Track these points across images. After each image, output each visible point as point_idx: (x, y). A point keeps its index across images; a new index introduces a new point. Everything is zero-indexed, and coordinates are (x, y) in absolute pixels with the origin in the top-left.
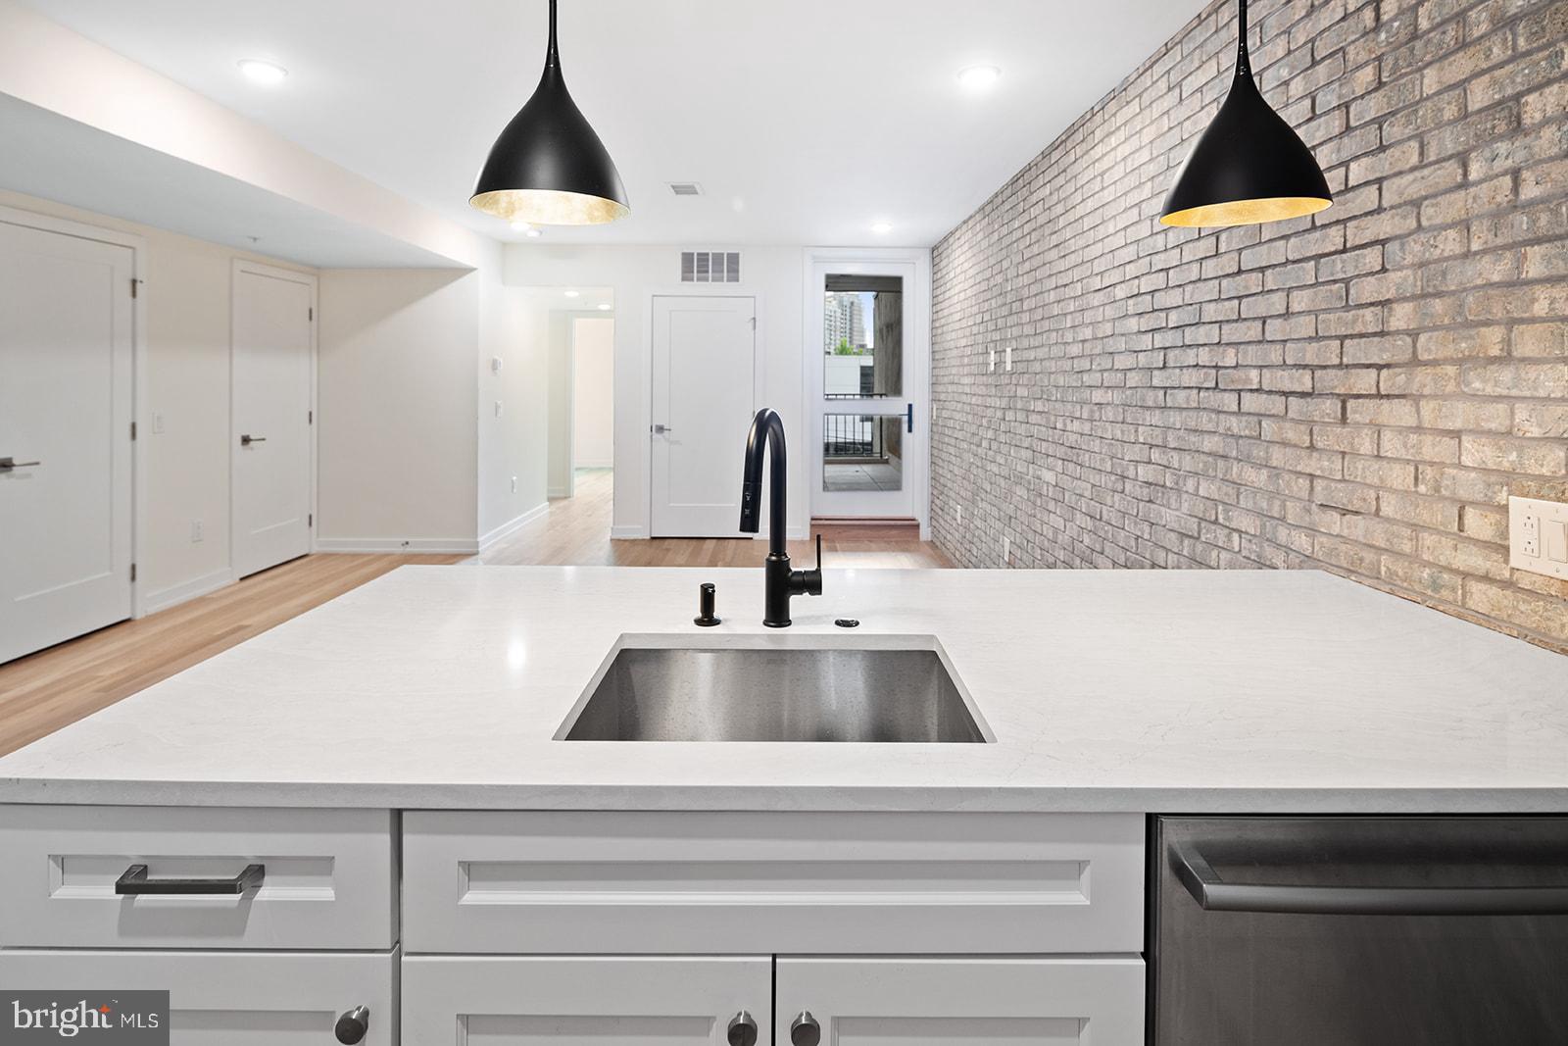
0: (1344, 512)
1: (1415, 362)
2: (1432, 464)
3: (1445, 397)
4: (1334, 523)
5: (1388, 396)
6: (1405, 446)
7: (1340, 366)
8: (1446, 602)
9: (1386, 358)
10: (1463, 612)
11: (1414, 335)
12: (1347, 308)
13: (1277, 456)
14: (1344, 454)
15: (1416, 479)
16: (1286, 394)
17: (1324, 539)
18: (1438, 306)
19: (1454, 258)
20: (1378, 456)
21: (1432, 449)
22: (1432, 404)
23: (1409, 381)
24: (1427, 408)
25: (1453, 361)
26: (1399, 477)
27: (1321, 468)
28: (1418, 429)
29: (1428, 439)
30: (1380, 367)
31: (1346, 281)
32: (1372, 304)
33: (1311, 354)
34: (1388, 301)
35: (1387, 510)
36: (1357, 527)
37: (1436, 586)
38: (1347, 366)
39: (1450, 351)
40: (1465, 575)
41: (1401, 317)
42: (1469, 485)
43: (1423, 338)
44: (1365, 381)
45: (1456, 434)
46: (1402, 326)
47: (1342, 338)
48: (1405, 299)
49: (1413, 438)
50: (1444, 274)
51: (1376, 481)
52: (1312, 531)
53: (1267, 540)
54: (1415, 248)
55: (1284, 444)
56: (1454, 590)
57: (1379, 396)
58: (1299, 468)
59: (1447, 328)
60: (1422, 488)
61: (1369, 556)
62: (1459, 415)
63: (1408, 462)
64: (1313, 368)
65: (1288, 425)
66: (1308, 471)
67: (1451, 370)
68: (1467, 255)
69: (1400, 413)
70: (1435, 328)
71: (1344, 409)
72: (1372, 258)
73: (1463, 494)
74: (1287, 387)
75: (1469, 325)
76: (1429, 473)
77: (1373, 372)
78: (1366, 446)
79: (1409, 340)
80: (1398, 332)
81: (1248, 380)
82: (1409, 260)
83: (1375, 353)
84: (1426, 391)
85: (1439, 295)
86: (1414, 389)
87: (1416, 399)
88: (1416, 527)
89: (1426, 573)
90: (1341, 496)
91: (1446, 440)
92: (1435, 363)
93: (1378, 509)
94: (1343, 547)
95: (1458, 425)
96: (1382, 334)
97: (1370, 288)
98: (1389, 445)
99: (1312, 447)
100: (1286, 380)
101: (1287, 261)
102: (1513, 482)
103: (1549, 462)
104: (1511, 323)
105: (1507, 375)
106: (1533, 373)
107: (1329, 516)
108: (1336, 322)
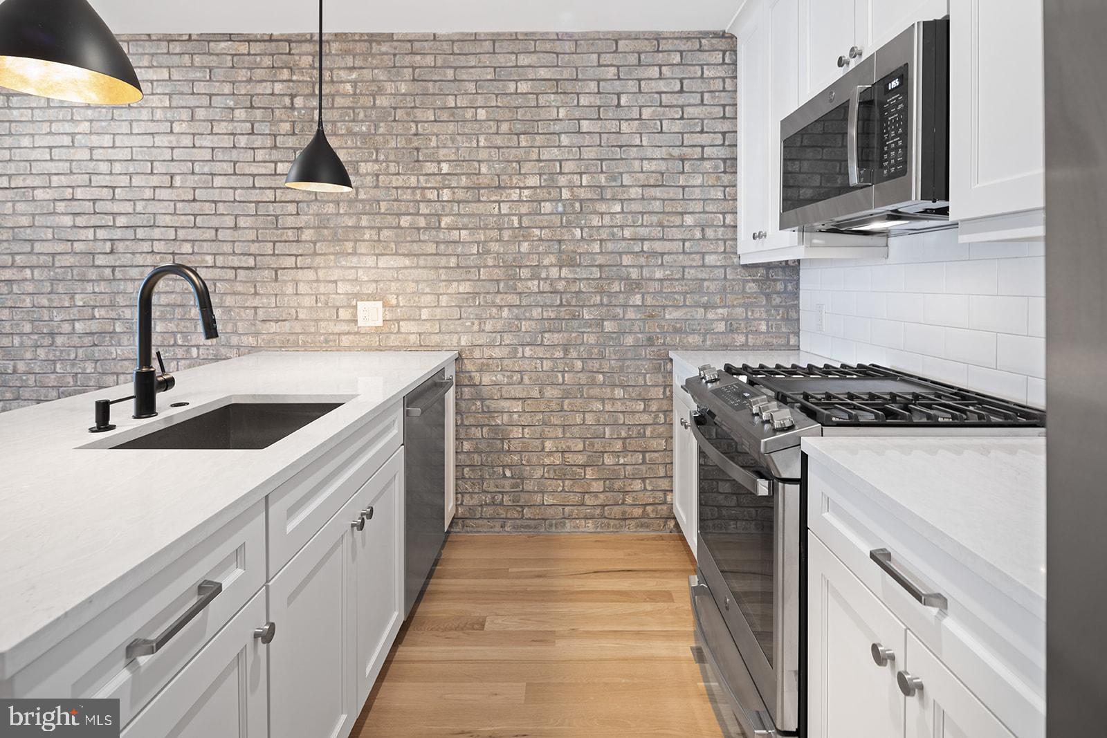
0: (277, 321)
1: (315, 254)
2: (324, 294)
3: (330, 268)
4: (273, 327)
5: (301, 268)
6: (311, 288)
7: (274, 255)
8: (331, 347)
9: (300, 252)
10: (339, 349)
11: (315, 243)
12: (277, 228)
14: (276, 295)
15: (317, 301)
16: (235, 269)
17: (265, 336)
18: (326, 232)
19: (332, 214)
20: (297, 294)
21: (323, 288)
22: (323, 271)
23: (312, 262)
24: (321, 273)
25: (333, 254)
26: (308, 301)
27: (262, 303)
28: (318, 281)
29: (322, 285)
30: (297, 256)
31: (277, 217)
32: (292, 228)
33: (254, 248)
34: (301, 228)
35: (301, 316)
36: (286, 326)
37: (326, 341)
38: (277, 255)
39: (332, 250)
40: (339, 334)
41: (307, 235)
42: (339, 300)
43: (318, 245)
44: (290, 262)
45: (335, 282)
46: (308, 238)
47: (274, 242)
48: (310, 228)
49: (315, 285)
50: (328, 220)
51: (296, 305)
52: (257, 334)
53: (223, 345)
54: (314, 207)
55: (235, 294)
56: (335, 341)
57: (297, 268)
58: (246, 305)
59: (330, 241)
60: (319, 305)
61: (292, 338)
62: (336, 274)
63: (312, 294)
64: (255, 256)
65: (238, 284)
66: (253, 305)
67: (332, 257)
68: (338, 214)
69: (310, 275)
70: (324, 241)
71: (276, 274)
72: (292, 208)
73: (338, 304)
74: (236, 264)
75: (339, 240)
76: (323, 298)
77: (294, 258)
78: (290, 289)
79: (312, 245)
80: (306, 241)
81: (203, 261)
82: (311, 212)
83: (294, 249)
84: (321, 265)
85: (326, 228)
86: (315, 265)
87: (316, 269)
88: (316, 321)
89: (322, 338)
90: (275, 314)
91: (330, 284)
92: (324, 254)
93: (297, 316)
94: (278, 337)
95: (336, 278)
96: (298, 241)
97: (290, 221)
98: (303, 288)
99: (256, 293)
100: (235, 261)
101: (235, 201)
102: (359, 296)
103: (371, 288)
104: (356, 241)
105: (355, 259)
106: (364, 258)
107: (268, 325)
108: (270, 234)
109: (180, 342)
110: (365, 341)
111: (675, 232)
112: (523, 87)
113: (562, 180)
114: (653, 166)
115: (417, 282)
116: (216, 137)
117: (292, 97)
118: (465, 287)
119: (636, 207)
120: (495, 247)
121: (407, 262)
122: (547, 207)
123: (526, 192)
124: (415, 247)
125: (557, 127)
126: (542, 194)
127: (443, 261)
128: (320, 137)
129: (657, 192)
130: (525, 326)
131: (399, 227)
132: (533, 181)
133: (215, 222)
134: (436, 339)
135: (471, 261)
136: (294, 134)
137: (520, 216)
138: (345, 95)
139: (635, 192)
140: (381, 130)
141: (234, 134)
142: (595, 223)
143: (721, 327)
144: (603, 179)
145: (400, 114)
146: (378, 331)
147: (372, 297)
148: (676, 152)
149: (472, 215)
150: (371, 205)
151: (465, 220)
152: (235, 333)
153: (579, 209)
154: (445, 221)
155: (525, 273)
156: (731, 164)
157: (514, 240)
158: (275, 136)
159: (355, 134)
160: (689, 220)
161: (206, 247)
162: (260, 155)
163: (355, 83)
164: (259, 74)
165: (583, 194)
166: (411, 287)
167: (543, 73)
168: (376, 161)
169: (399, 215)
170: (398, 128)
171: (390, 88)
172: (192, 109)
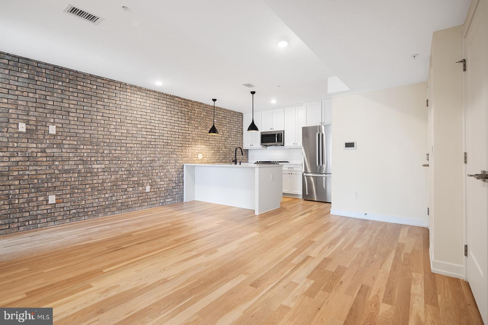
1: (192, 144)
4: (185, 159)
5: (189, 147)
7: (185, 144)
12: (186, 138)
13: (177, 153)
14: (185, 152)
16: (178, 146)
17: (184, 161)
18: (193, 140)
24: (193, 148)
26: (190, 154)
27: (183, 154)
28: (192, 150)
31: (185, 136)
32: (188, 139)
33: (182, 142)
36: (187, 159)
37: (193, 162)
39: (194, 143)
40: (196, 160)
41: (191, 140)
42: (195, 153)
44: (187, 145)
45: (195, 150)
52: (182, 160)
53: (176, 163)
54: (192, 134)
56: (195, 162)
58: (180, 154)
61: (188, 161)
62: (195, 148)
64: (182, 144)
65: (179, 150)
67: (194, 145)
68: (195, 136)
69: (191, 148)
71: (186, 148)
72: (188, 134)
73: (195, 154)
76: (193, 153)
78: (188, 151)
79: (191, 142)
81: (173, 144)
82: (191, 136)
83: (188, 143)
86: (192, 146)
88: (192, 158)
90: (185, 156)
93: (189, 157)
94: (186, 161)
96: (189, 141)
97: (188, 137)
98: (190, 151)
99: (182, 152)
100: (179, 145)
101: (178, 132)
102: (198, 153)
103: (200, 151)
104: (198, 142)
105: (198, 146)
106: (199, 145)
107: (184, 158)
108: (184, 140)
109: (168, 162)
110: (199, 161)
111: (237, 144)
112: (220, 117)
113: (225, 134)
114: (234, 133)
115: (206, 150)
116: (175, 118)
117: (188, 112)
118: (213, 152)
119: (233, 139)
120: (217, 144)
121: (205, 146)
122: (223, 138)
123: (221, 135)
124: (206, 144)
125: (224, 125)
126: (222, 136)
127: (210, 147)
128: (214, 125)
129: (235, 137)
130: (220, 159)
131: (204, 140)
132: (221, 133)
133: (175, 136)
134: (209, 161)
135: (214, 147)
136: (188, 120)
137: (220, 139)
138: (196, 113)
139: (233, 137)
140: (202, 121)
141: (178, 118)
142: (228, 141)
143: (241, 159)
144: (229, 134)
145: (204, 118)
146: (201, 160)
147: (201, 153)
148: (237, 131)
149: (214, 139)
151: (213, 139)
152: (178, 160)
153: (227, 139)
154: (210, 139)
155: (220, 149)
156: (242, 133)
157: (219, 144)
158: (185, 119)
159: (198, 121)
160: (238, 142)
161: (174, 141)
162: (183, 123)
163: (198, 111)
164: (183, 106)
165: (227, 136)
166: (206, 151)
167: (223, 115)
168: (201, 127)
169: (204, 138)
170: (204, 121)
171: (203, 113)
172: (171, 111)
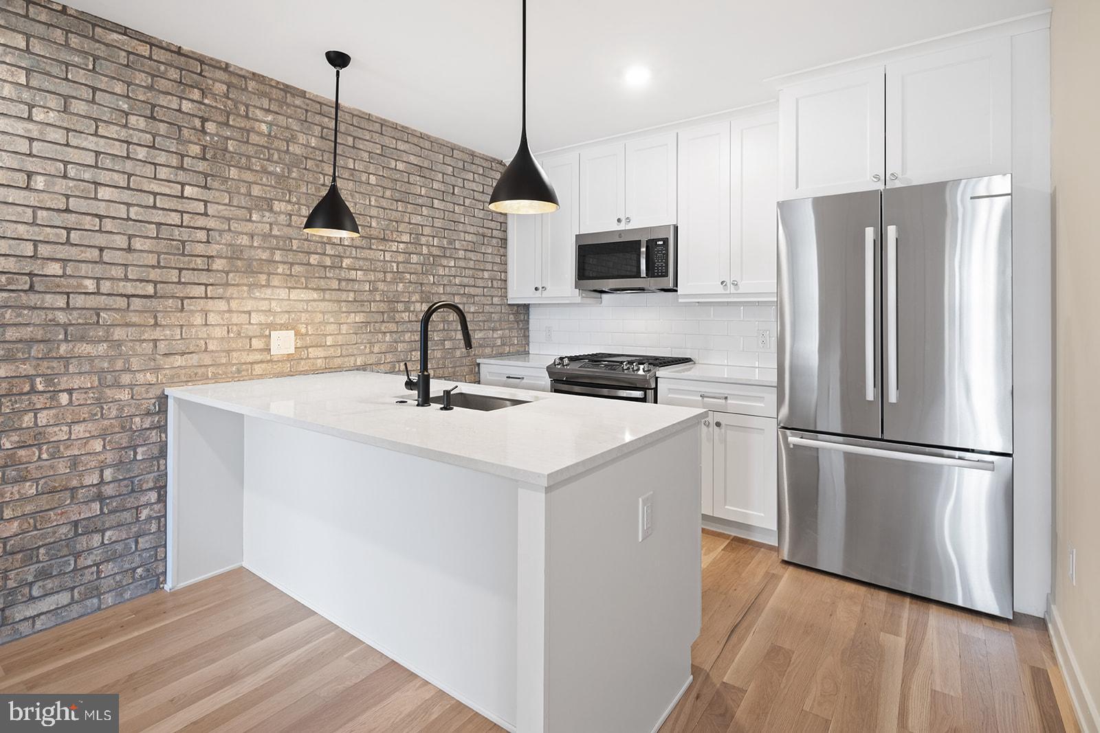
0: (183, 354)
1: (227, 284)
2: (236, 325)
3: (243, 299)
4: (179, 361)
5: (211, 298)
6: (222, 319)
7: (179, 283)
8: (242, 377)
9: (211, 281)
10: (252, 377)
11: (227, 273)
12: (183, 255)
13: (118, 334)
14: (182, 326)
15: (228, 332)
16: (128, 296)
17: (168, 371)
18: (239, 263)
19: (246, 246)
20: (206, 325)
21: (235, 319)
22: (237, 301)
23: (224, 292)
24: (234, 305)
25: (246, 285)
26: (219, 332)
27: (165, 335)
28: (230, 311)
29: (235, 315)
30: (206, 285)
31: (183, 242)
32: (201, 256)
33: (154, 275)
34: (212, 257)
35: (210, 347)
36: (193, 360)
37: (239, 371)
38: (183, 283)
39: (245, 281)
40: (252, 363)
41: (218, 264)
42: (252, 330)
43: (231, 275)
44: (199, 291)
45: (249, 313)
46: (220, 268)
47: (180, 270)
48: (221, 257)
49: (227, 315)
50: (241, 251)
51: (206, 336)
52: (157, 369)
53: (109, 386)
54: (227, 237)
55: (127, 325)
56: (247, 370)
57: (206, 297)
58: (142, 338)
59: (244, 272)
60: (232, 335)
61: (200, 371)
62: (249, 305)
63: (224, 325)
64: (155, 283)
65: (131, 314)
66: (152, 337)
67: (245, 288)
68: (251, 247)
69: (222, 305)
70: (237, 272)
71: (183, 304)
72: (202, 235)
73: (251, 334)
74: (130, 291)
75: (253, 272)
76: (235, 328)
77: (203, 288)
78: (198, 320)
79: (224, 275)
80: (218, 271)
81: (80, 286)
82: (223, 241)
83: (204, 278)
84: (234, 296)
85: (238, 259)
86: (228, 295)
87: (228, 300)
88: (228, 352)
89: (234, 368)
90: (180, 346)
91: (243, 315)
92: (237, 285)
93: (206, 348)
94: (183, 371)
95: (249, 309)
96: (208, 270)
97: (200, 249)
98: (212, 318)
99: (156, 324)
100: (129, 288)
101: (129, 219)
102: (272, 326)
103: (283, 319)
104: (269, 274)
105: (269, 291)
106: (278, 291)
107: (171, 359)
108: (173, 261)
110: (277, 368)
111: (480, 283)
112: (400, 166)
113: (423, 240)
114: (469, 237)
115: (323, 313)
116: (102, 141)
117: (204, 120)
118: (359, 318)
119: (462, 264)
120: (381, 286)
121: (315, 295)
122: (414, 258)
123: (402, 246)
124: (322, 283)
125: (420, 201)
126: (411, 248)
127: (344, 296)
128: (334, 192)
129: (471, 255)
130: (400, 347)
131: (309, 264)
132: (406, 238)
133: (100, 240)
134: (338, 361)
135: (366, 296)
136: (204, 159)
137: (398, 263)
138: (260, 134)
139: (461, 254)
140: (294, 175)
141: (129, 143)
142: (441, 273)
143: (499, 342)
144: (445, 241)
145: (310, 164)
146: (289, 358)
147: (283, 327)
148: (481, 230)
149: (365, 259)
150: (285, 242)
151: (361, 263)
152: (128, 370)
153: (431, 262)
154: (346, 262)
155: (400, 307)
156: (504, 241)
157: (394, 281)
158: (183, 156)
159: (270, 173)
160: (486, 275)
161: (84, 269)
162: (163, 173)
163: (270, 124)
164: (162, 84)
165: (435, 251)
166: (319, 318)
167: (412, 159)
168: (289, 202)
169: (309, 253)
170: (309, 176)
171: (302, 138)
172: (67, 98)
